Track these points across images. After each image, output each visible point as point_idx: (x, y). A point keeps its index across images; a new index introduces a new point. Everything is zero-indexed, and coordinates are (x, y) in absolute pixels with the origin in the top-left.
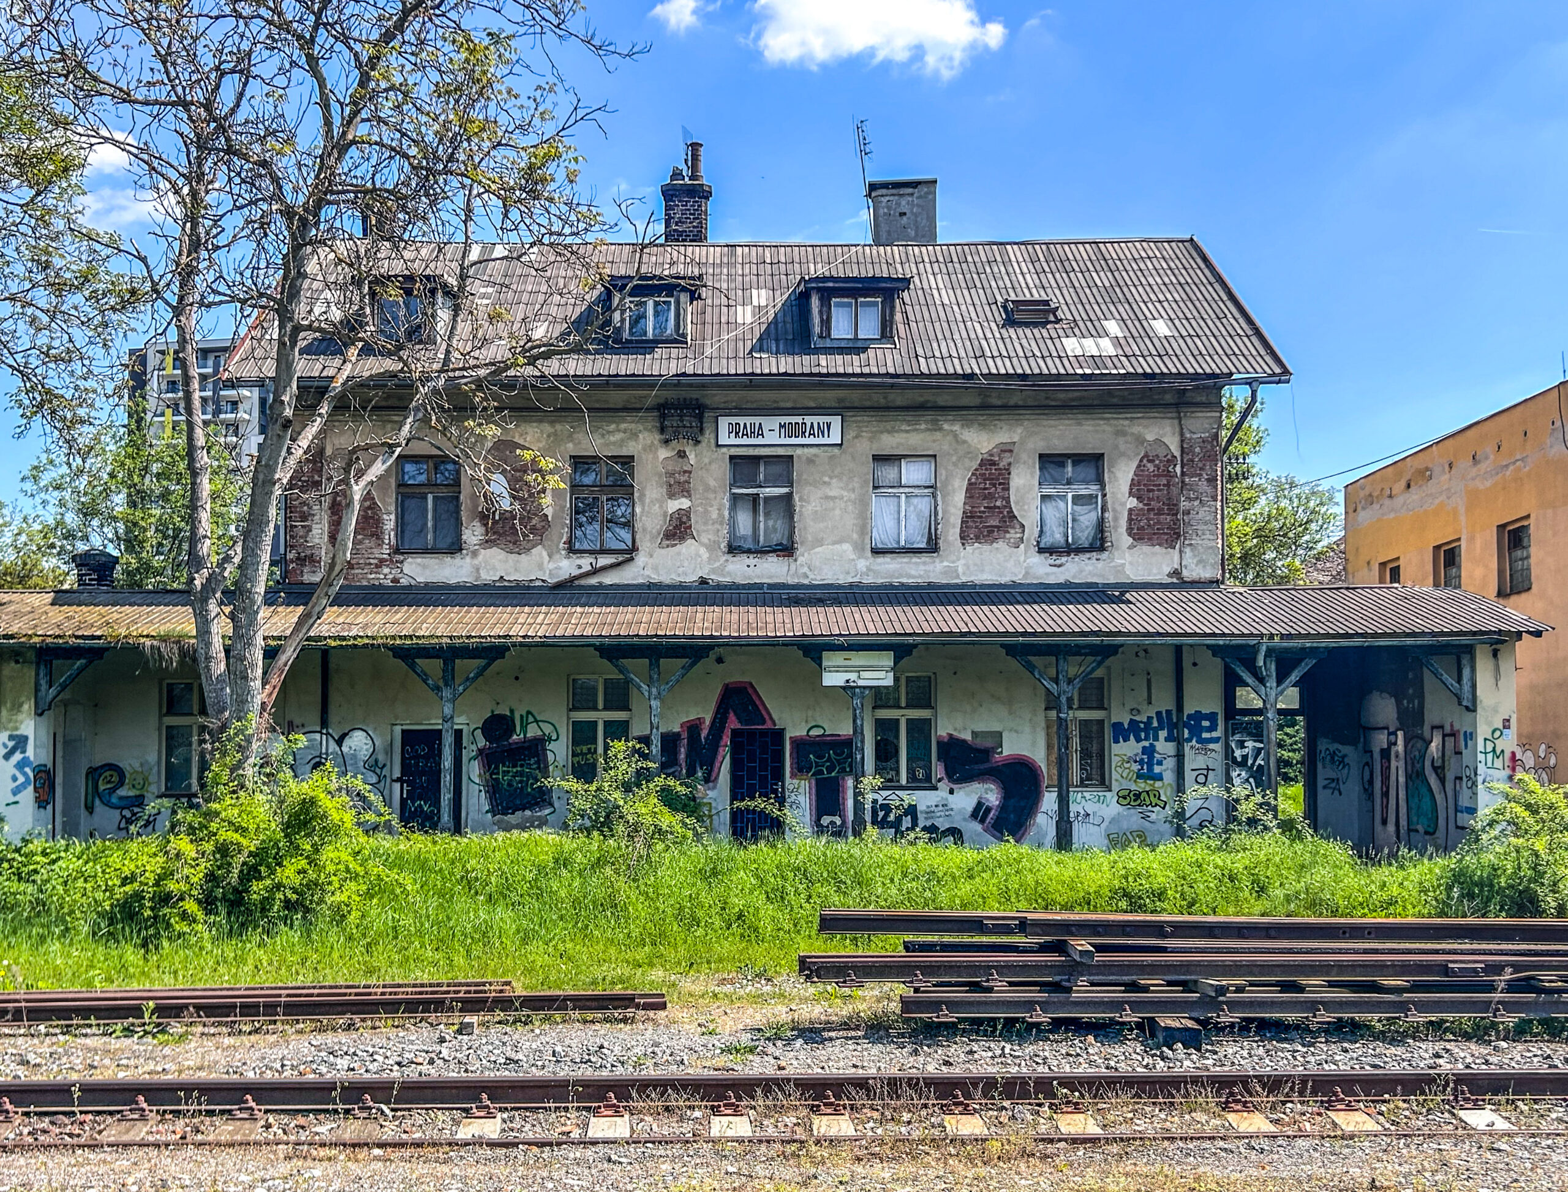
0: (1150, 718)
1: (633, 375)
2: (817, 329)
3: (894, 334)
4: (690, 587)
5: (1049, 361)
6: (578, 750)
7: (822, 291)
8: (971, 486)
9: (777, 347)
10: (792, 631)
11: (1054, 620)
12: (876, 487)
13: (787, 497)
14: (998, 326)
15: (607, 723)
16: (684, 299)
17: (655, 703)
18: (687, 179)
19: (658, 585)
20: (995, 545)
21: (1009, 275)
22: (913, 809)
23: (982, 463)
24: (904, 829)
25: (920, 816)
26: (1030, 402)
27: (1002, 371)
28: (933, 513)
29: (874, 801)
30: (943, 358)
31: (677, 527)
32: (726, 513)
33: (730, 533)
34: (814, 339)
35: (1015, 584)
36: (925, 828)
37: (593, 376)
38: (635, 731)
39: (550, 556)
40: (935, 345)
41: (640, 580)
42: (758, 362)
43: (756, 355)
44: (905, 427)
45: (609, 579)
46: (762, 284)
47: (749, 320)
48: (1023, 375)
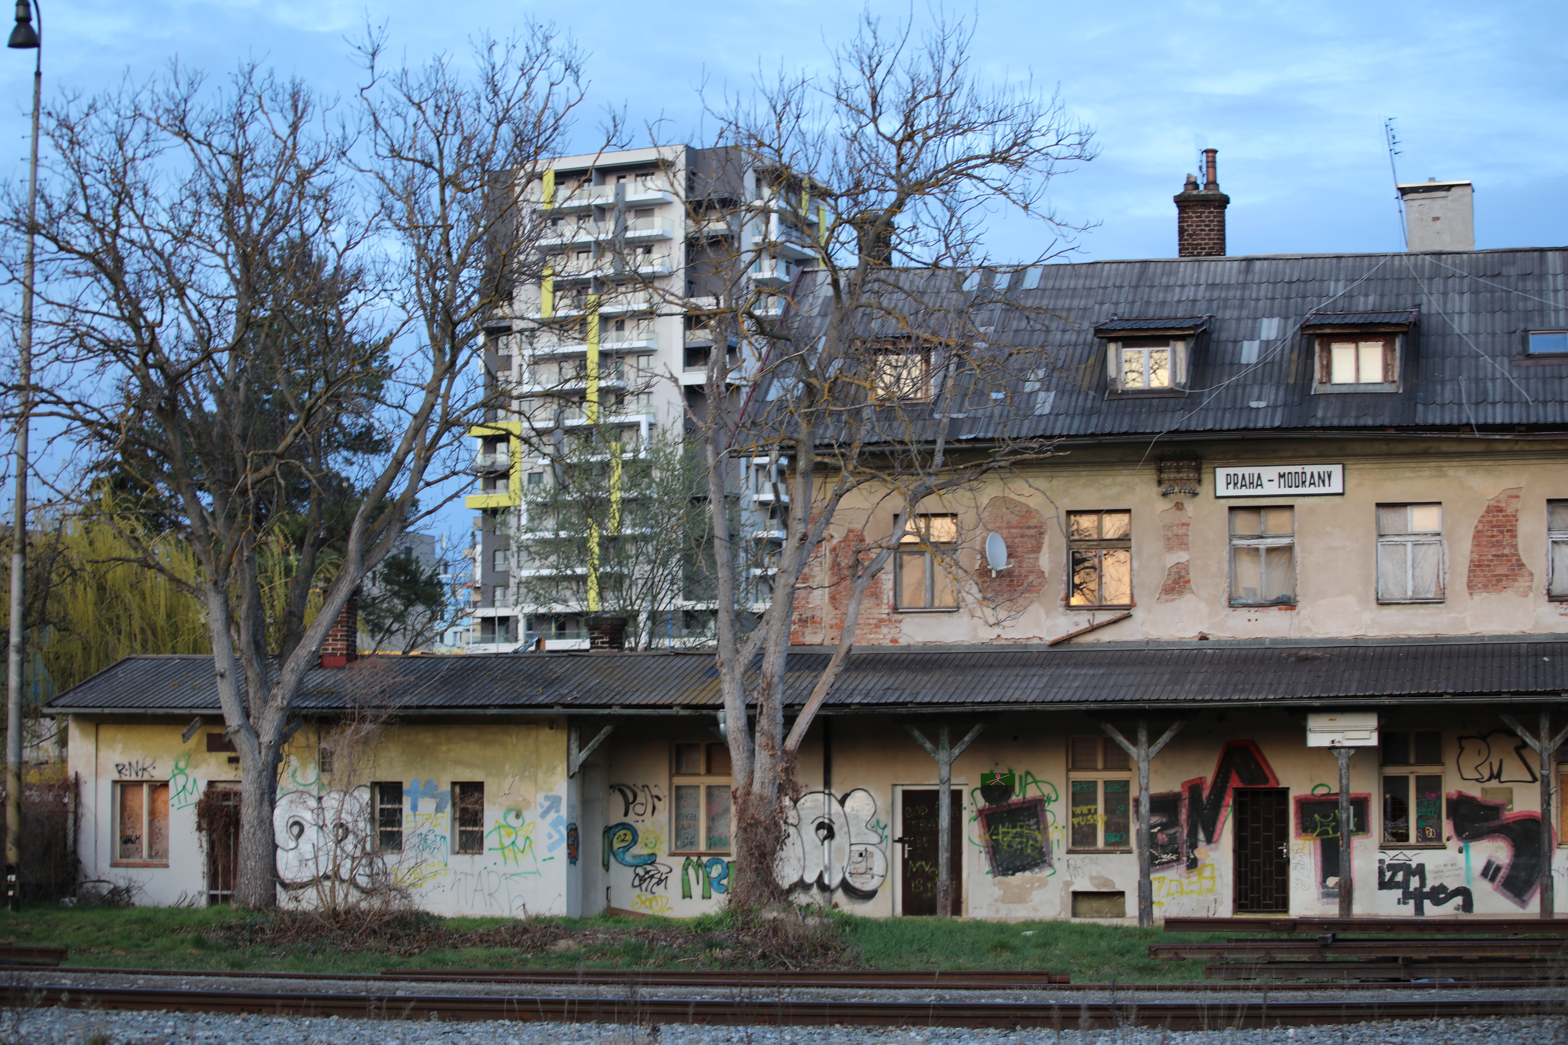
1: (1126, 433)
2: (1317, 375)
3: (1396, 378)
4: (1189, 643)
5: (1550, 406)
6: (1078, 810)
7: (1321, 336)
8: (1478, 534)
9: (1277, 394)
10: (1274, 693)
11: (1536, 677)
12: (1381, 536)
13: (1289, 548)
14: (1510, 362)
15: (1106, 783)
16: (1181, 348)
17: (1143, 765)
18: (1201, 187)
19: (1156, 642)
20: (1504, 594)
21: (1541, 293)
22: (1421, 869)
23: (1489, 510)
24: (1411, 889)
25: (1428, 876)
26: (1536, 447)
27: (1499, 421)
28: (1441, 562)
29: (1381, 861)
30: (1443, 405)
31: (1176, 582)
32: (1226, 566)
33: (1230, 586)
34: (1315, 384)
35: (1524, 635)
36: (1433, 888)
37: (1085, 435)
38: (1134, 792)
39: (1048, 613)
40: (1439, 387)
41: (1139, 637)
42: (1253, 414)
43: (1254, 404)
44: (1408, 474)
45: (1106, 636)
46: (1276, 311)
47: (1254, 360)
48: (1519, 425)
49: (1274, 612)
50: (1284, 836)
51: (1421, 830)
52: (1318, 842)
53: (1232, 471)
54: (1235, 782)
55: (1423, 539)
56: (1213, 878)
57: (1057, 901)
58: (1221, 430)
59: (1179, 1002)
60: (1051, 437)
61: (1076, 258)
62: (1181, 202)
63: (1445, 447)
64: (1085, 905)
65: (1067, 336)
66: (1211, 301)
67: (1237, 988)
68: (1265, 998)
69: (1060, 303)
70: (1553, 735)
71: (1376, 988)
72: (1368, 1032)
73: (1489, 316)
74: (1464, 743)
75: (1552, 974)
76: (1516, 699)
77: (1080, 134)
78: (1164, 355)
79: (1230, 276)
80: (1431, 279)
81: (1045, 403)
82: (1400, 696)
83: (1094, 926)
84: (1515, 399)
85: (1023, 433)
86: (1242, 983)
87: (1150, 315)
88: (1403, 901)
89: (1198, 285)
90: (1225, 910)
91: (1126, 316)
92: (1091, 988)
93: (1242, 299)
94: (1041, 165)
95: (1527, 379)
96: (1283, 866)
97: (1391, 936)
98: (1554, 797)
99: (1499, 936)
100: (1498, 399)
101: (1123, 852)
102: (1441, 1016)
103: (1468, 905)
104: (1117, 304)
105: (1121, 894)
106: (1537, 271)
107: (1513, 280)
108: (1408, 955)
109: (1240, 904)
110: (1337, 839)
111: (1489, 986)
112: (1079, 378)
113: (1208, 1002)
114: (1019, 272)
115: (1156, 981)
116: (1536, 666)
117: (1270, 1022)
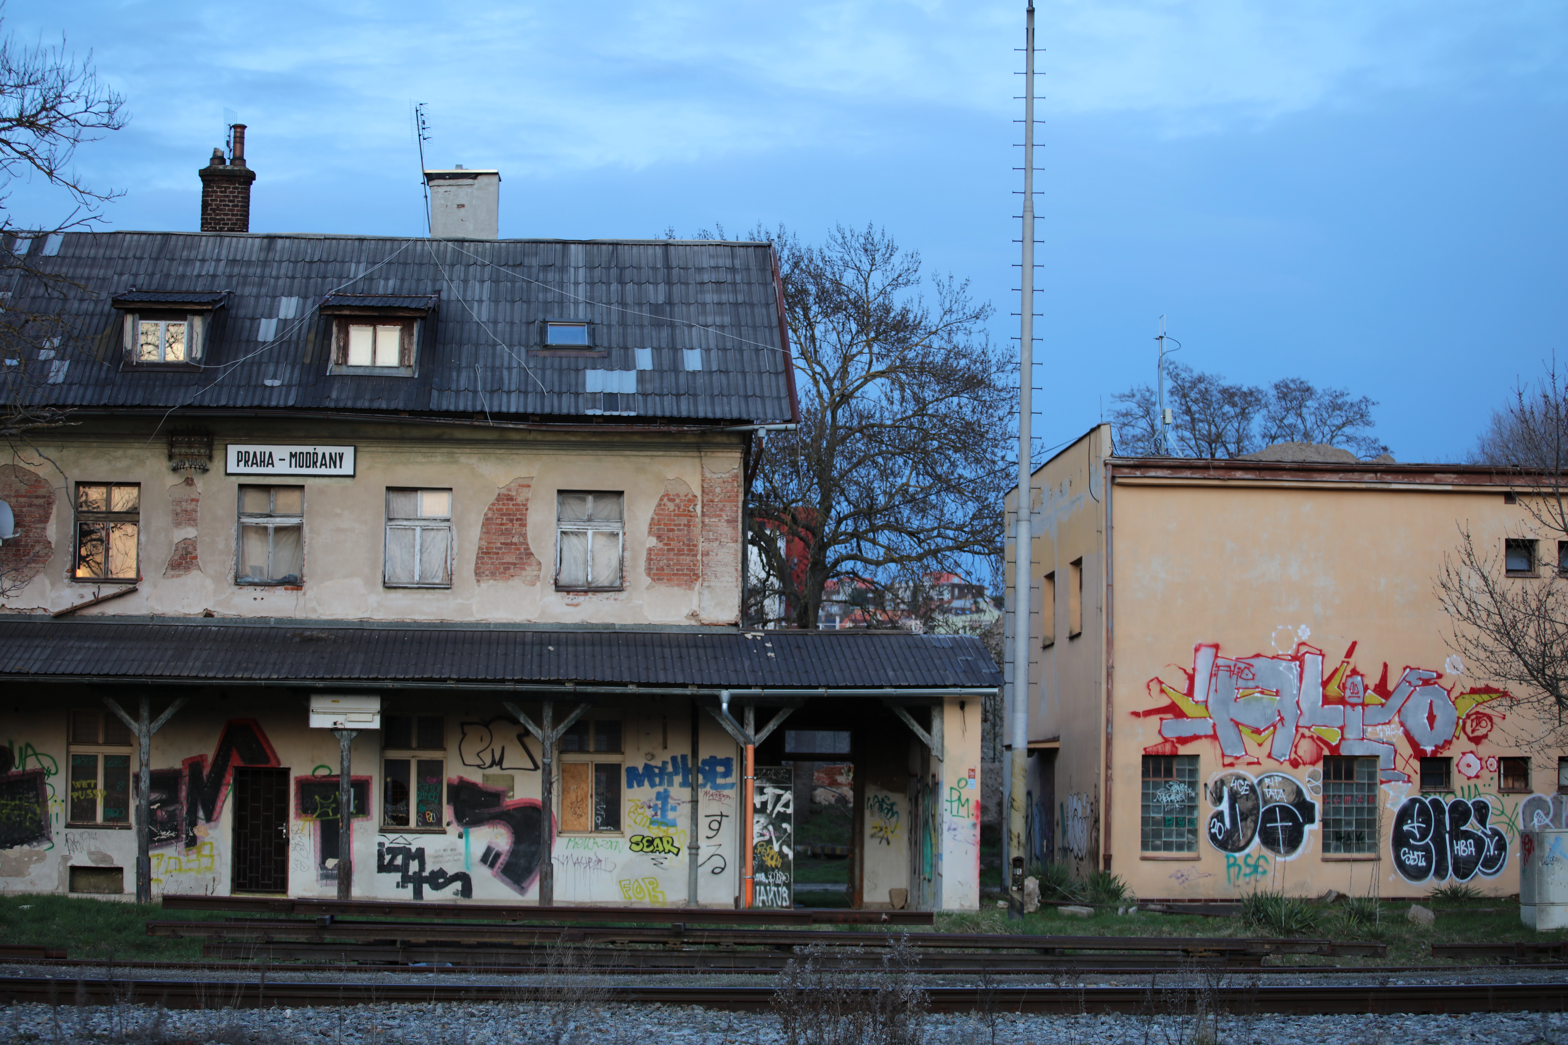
0: (665, 763)
1: (139, 406)
2: (333, 356)
3: (412, 362)
4: (194, 620)
5: (565, 398)
6: (78, 785)
7: (339, 318)
8: (487, 521)
9: (292, 373)
10: (278, 672)
11: (540, 666)
12: (390, 519)
13: (298, 529)
14: (527, 352)
15: (107, 758)
16: (198, 323)
17: (145, 741)
18: (228, 162)
19: (162, 617)
20: (511, 582)
21: (561, 285)
22: (420, 853)
23: (499, 498)
24: (411, 873)
25: (428, 860)
26: (549, 437)
27: (513, 410)
28: (449, 548)
29: (381, 844)
30: (458, 392)
31: (183, 557)
32: (233, 544)
33: (237, 564)
34: (331, 365)
35: (530, 624)
36: (432, 873)
37: (98, 406)
38: (134, 768)
39: (53, 584)
40: (454, 374)
41: (144, 612)
42: (267, 392)
43: (268, 383)
44: (420, 459)
45: (112, 609)
46: (295, 290)
47: (270, 338)
48: (533, 414)
49: (280, 591)
50: (284, 817)
51: (421, 815)
52: (318, 824)
53: (243, 448)
54: (236, 761)
55: (432, 524)
56: (211, 856)
57: (55, 875)
58: (234, 407)
59: (176, 980)
60: (64, 406)
61: (98, 227)
62: (205, 175)
63: (458, 434)
64: (82, 881)
65: (85, 306)
66: (230, 277)
67: (235, 968)
68: (263, 977)
69: (79, 271)
70: (555, 723)
71: (374, 971)
72: (366, 1014)
73: (508, 305)
74: (467, 729)
75: (551, 961)
76: (519, 687)
77: (109, 102)
78: (180, 329)
79: (251, 253)
80: (452, 265)
81: (59, 372)
82: (404, 679)
83: (92, 901)
84: (530, 388)
85: (36, 401)
86: (240, 963)
87: (169, 287)
88: (402, 884)
89: (219, 260)
90: (224, 889)
91: (145, 288)
92: (88, 964)
93: (262, 277)
94: (68, 131)
95: (543, 370)
96: (282, 847)
97: (390, 919)
98: (555, 786)
99: (498, 922)
100: (513, 388)
101: (122, 828)
102: (439, 1000)
103: (467, 891)
104: (136, 275)
105: (120, 870)
106: (558, 263)
107: (534, 271)
108: (406, 939)
109: (238, 883)
110: (337, 821)
111: (487, 972)
112: (95, 348)
113: (205, 981)
114: (39, 238)
115: (153, 958)
116: (541, 655)
117: (267, 1002)
